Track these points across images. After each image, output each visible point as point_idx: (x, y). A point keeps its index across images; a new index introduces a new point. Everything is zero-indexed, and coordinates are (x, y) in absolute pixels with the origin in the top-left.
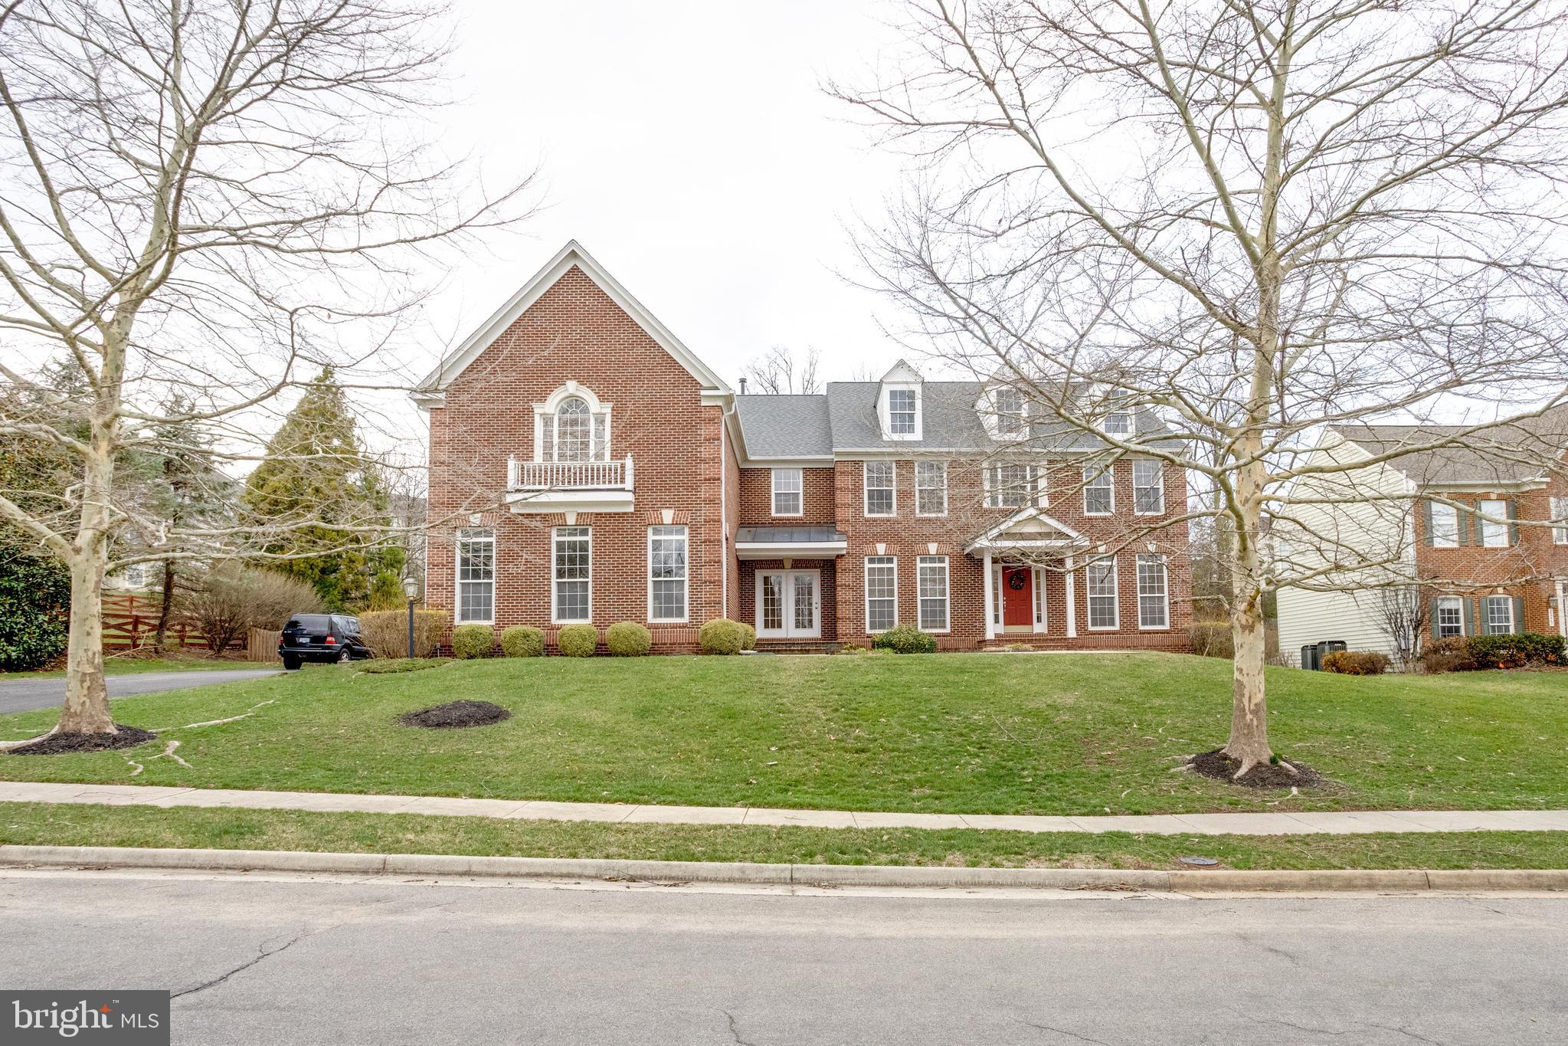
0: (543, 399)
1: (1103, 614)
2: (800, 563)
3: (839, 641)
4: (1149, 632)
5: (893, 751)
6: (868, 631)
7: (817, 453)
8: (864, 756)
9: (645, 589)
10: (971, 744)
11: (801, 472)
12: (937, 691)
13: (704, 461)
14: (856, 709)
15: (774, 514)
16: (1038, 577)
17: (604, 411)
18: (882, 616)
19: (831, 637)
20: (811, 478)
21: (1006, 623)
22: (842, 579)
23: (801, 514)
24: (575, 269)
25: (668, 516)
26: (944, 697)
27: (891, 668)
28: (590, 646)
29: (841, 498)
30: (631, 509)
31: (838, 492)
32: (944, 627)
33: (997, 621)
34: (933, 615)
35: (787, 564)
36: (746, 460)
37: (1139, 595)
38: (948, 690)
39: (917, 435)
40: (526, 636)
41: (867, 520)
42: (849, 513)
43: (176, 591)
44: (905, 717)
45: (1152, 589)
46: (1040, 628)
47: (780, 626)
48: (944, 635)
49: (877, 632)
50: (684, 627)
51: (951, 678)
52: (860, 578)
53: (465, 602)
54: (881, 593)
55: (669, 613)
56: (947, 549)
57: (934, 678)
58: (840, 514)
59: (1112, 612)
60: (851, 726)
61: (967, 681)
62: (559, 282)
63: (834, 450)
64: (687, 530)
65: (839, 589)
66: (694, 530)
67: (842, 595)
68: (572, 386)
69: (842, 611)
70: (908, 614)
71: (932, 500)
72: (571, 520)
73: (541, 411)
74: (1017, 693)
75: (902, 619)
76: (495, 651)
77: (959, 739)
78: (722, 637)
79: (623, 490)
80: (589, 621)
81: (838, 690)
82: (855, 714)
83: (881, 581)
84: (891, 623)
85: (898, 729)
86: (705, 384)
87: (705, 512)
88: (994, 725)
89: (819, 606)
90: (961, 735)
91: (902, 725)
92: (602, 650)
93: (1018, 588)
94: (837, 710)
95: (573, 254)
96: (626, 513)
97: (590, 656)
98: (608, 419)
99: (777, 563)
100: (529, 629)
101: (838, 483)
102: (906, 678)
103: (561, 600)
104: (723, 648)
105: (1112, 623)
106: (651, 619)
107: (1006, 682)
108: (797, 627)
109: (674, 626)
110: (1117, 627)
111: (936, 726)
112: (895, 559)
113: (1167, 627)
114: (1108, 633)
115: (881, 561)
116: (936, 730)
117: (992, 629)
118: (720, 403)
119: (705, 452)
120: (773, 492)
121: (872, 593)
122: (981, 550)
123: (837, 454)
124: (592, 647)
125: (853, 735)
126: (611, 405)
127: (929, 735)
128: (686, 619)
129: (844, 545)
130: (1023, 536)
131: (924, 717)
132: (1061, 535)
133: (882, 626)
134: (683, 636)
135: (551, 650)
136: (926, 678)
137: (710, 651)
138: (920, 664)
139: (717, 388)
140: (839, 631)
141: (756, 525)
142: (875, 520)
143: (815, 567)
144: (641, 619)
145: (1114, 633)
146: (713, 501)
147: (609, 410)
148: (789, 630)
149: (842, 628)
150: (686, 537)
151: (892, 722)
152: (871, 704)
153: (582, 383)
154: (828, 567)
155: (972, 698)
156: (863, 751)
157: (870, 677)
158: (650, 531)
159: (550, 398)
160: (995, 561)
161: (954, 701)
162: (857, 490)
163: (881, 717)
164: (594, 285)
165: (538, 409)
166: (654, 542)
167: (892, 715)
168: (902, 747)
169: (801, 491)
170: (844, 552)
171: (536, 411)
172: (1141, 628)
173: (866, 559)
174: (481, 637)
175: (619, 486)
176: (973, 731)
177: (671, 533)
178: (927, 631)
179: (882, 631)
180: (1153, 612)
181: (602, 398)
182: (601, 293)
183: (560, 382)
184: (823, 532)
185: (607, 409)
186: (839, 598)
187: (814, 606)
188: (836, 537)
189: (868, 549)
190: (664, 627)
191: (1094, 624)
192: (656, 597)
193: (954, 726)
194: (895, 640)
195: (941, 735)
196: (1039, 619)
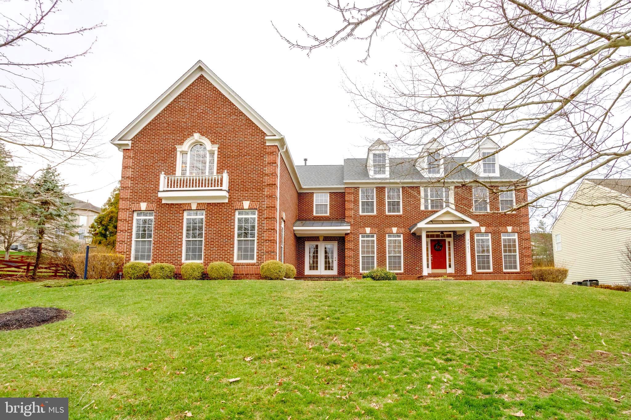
0: (181, 143)
1: (484, 263)
2: (327, 238)
3: (346, 276)
4: (509, 273)
5: (363, 363)
6: (361, 271)
7: (337, 185)
8: (335, 368)
9: (233, 244)
10: (437, 354)
11: (329, 194)
12: (402, 304)
13: (267, 175)
14: (338, 318)
15: (315, 214)
16: (449, 245)
17: (214, 149)
18: (368, 264)
19: (342, 274)
20: (333, 197)
21: (433, 268)
22: (348, 245)
23: (328, 214)
24: (202, 77)
25: (246, 204)
26: (407, 309)
27: (369, 289)
28: (197, 274)
29: (347, 205)
30: (226, 201)
31: (346, 202)
32: (400, 270)
33: (428, 267)
34: (395, 264)
35: (321, 239)
36: (301, 188)
37: (503, 254)
38: (410, 304)
39: (387, 175)
40: (162, 268)
41: (361, 216)
42: (352, 213)
43: (43, 251)
44: (376, 326)
45: (510, 251)
46: (450, 270)
47: (317, 269)
48: (400, 274)
49: (365, 272)
50: (253, 265)
51: (410, 295)
52: (357, 245)
53: (137, 251)
54: (368, 252)
55: (246, 258)
56: (402, 230)
57: (399, 295)
58: (347, 213)
59: (488, 262)
60: (330, 334)
61: (422, 297)
62: (193, 83)
63: (344, 181)
64: (257, 212)
65: (346, 250)
66: (260, 212)
67: (348, 253)
68: (197, 136)
69: (348, 261)
70: (382, 262)
71: (394, 205)
72: (194, 207)
73: (180, 150)
74: (461, 307)
75: (379, 265)
76: (146, 276)
77: (425, 349)
78: (272, 270)
79: (221, 190)
80: (202, 261)
81: (328, 303)
82: (336, 323)
83: (368, 245)
84: (373, 267)
85: (370, 338)
86: (268, 134)
87: (266, 202)
88: (452, 334)
89: (337, 259)
90: (426, 345)
91: (373, 333)
92: (205, 276)
93: (438, 250)
94: (323, 319)
95: (200, 68)
96: (223, 203)
97: (197, 280)
98: (216, 153)
99: (315, 238)
100: (164, 264)
101: (347, 198)
102: (379, 295)
103: (188, 250)
104: (273, 277)
105: (489, 268)
106: (236, 261)
107: (449, 298)
108: (326, 269)
109: (248, 265)
110: (491, 270)
111: (403, 335)
112: (375, 236)
113: (518, 270)
114: (487, 273)
115: (368, 236)
116: (402, 339)
117: (426, 271)
118: (277, 144)
119: (267, 170)
120: (315, 204)
121: (363, 252)
122: (420, 229)
123: (346, 183)
124: (200, 275)
125: (330, 343)
126: (217, 146)
127: (398, 344)
128: (255, 261)
129: (349, 228)
130: (443, 222)
131: (392, 326)
132: (464, 221)
133: (368, 269)
134: (252, 270)
135: (178, 276)
136: (393, 295)
137: (266, 278)
138: (388, 286)
139: (275, 136)
140: (346, 271)
141: (306, 220)
142: (365, 216)
143: (335, 240)
144: (229, 260)
145: (490, 273)
146: (272, 197)
147: (217, 149)
148: (321, 271)
149: (347, 270)
150: (256, 216)
151: (366, 331)
152: (351, 314)
153: (202, 135)
154: (341, 240)
155: (429, 311)
156: (335, 362)
157: (355, 294)
158: (237, 213)
159: (185, 143)
160: (428, 236)
161: (414, 312)
162: (356, 202)
163: (357, 325)
164: (211, 84)
165: (179, 148)
166: (238, 219)
167: (366, 324)
168: (373, 358)
169: (328, 204)
170: (349, 232)
171: (178, 150)
172: (504, 271)
173: (360, 236)
174: (138, 269)
175: (219, 188)
176: (437, 340)
177: (247, 214)
178: (391, 271)
179: (368, 272)
180: (510, 262)
181: (213, 142)
182: (215, 89)
183: (190, 135)
184: (339, 223)
185: (215, 148)
186: (346, 255)
187: (334, 259)
188: (345, 224)
189: (361, 230)
190: (243, 265)
191: (479, 268)
192: (239, 249)
193: (418, 335)
194: (375, 275)
195: (407, 345)
196: (450, 266)
